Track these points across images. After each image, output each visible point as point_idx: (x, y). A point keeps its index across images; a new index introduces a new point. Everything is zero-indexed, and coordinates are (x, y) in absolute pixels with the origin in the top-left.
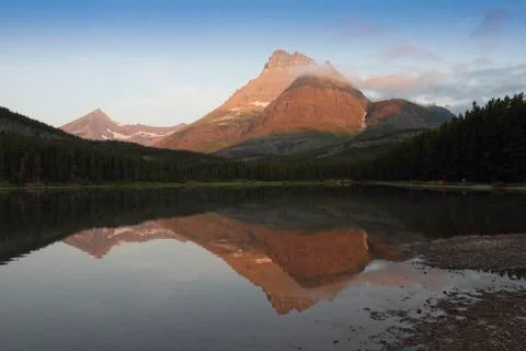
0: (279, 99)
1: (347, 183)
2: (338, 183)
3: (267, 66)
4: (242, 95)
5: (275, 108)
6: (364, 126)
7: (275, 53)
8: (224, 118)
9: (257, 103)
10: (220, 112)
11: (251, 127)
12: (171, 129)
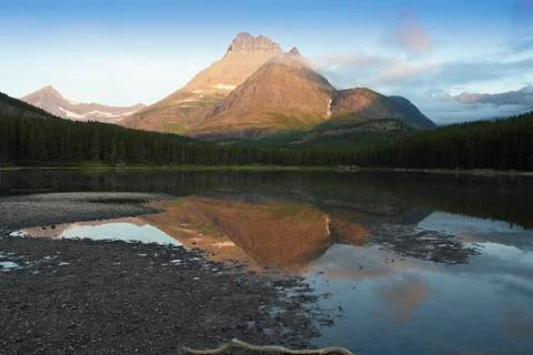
0: (246, 84)
1: (355, 169)
2: (347, 169)
3: (230, 49)
4: (205, 77)
5: (242, 92)
6: (329, 113)
7: (239, 35)
8: (186, 100)
9: (220, 86)
10: (183, 94)
11: (216, 110)
12: (129, 109)
